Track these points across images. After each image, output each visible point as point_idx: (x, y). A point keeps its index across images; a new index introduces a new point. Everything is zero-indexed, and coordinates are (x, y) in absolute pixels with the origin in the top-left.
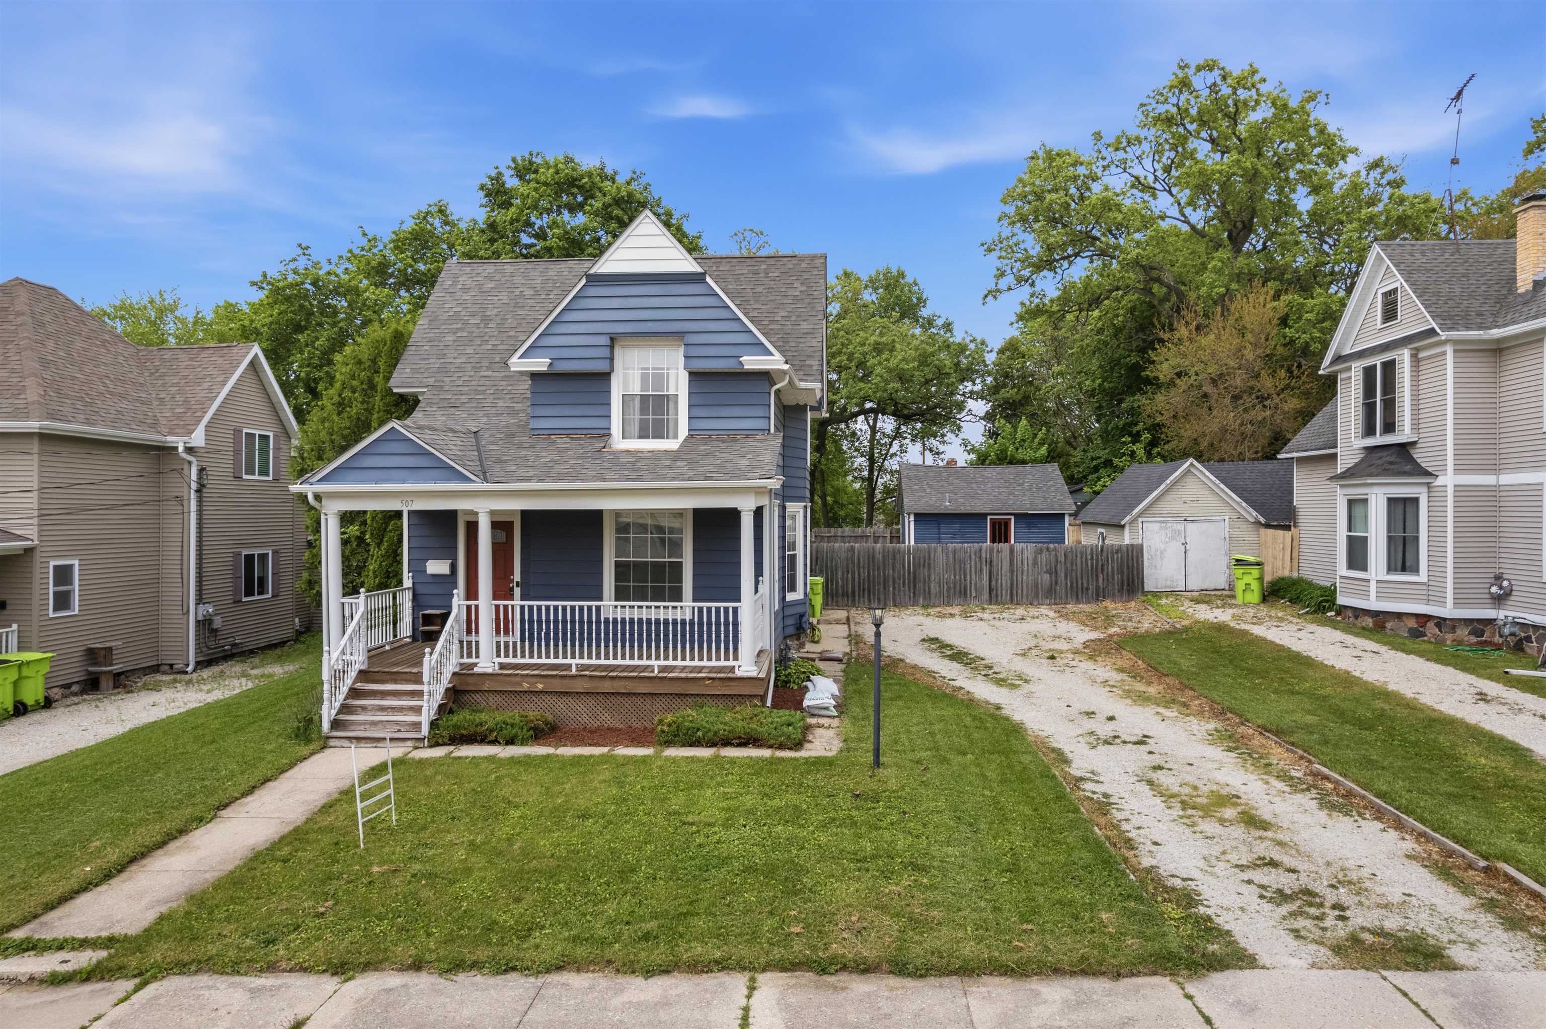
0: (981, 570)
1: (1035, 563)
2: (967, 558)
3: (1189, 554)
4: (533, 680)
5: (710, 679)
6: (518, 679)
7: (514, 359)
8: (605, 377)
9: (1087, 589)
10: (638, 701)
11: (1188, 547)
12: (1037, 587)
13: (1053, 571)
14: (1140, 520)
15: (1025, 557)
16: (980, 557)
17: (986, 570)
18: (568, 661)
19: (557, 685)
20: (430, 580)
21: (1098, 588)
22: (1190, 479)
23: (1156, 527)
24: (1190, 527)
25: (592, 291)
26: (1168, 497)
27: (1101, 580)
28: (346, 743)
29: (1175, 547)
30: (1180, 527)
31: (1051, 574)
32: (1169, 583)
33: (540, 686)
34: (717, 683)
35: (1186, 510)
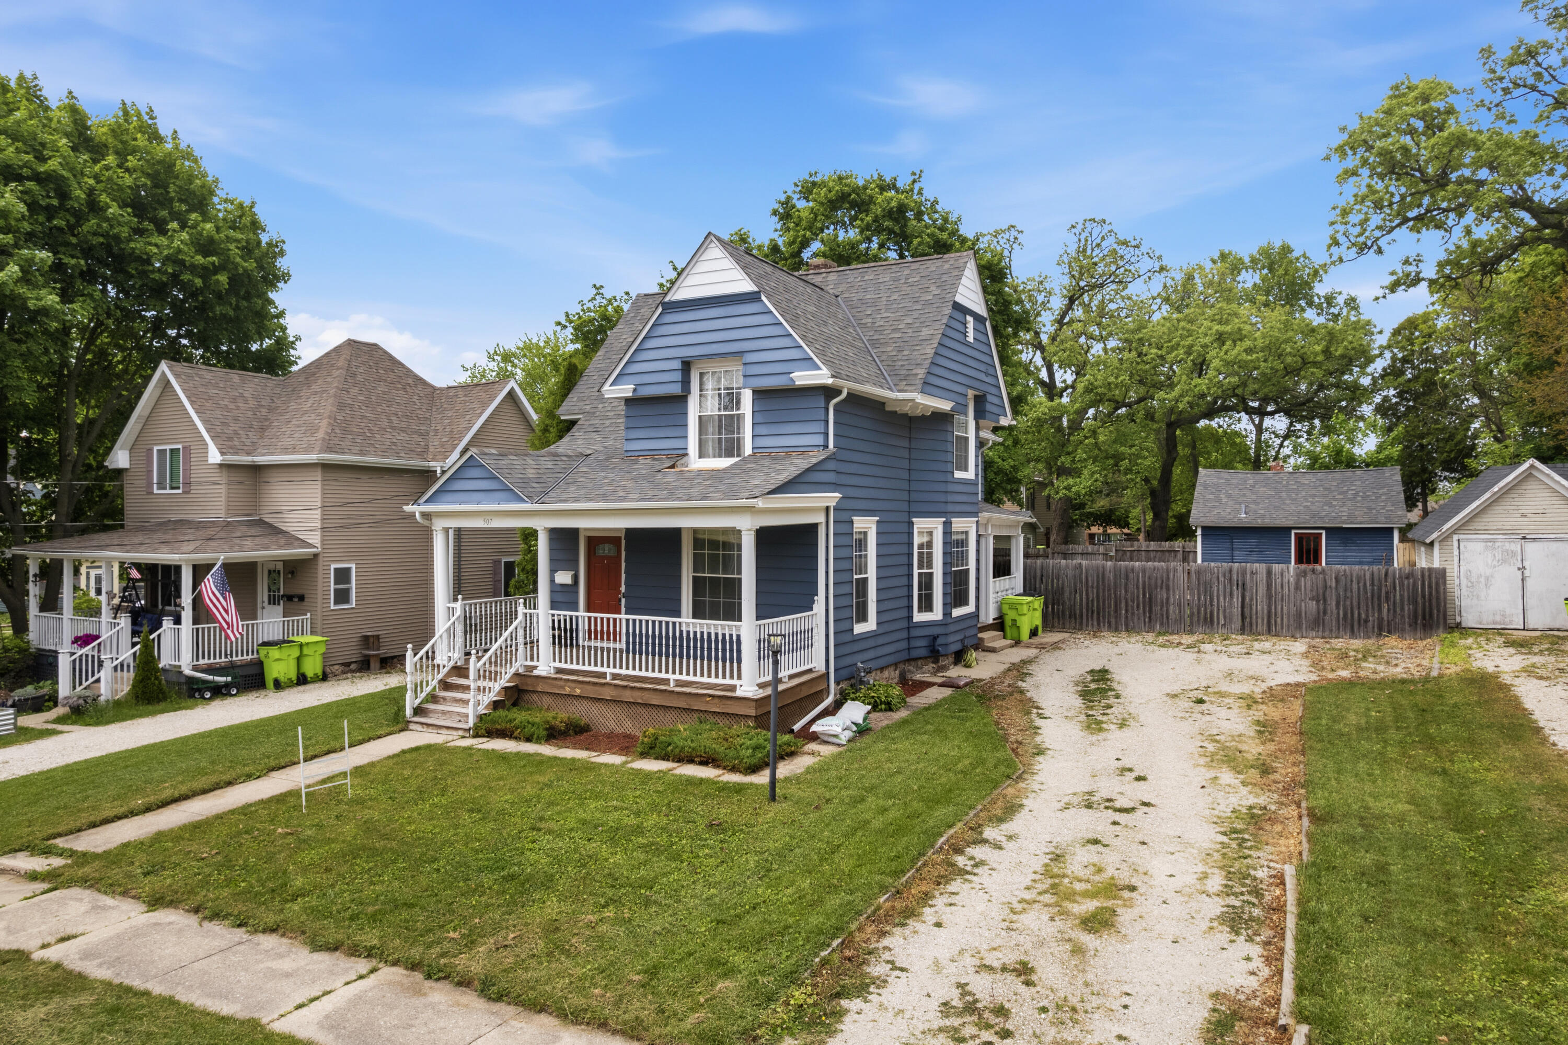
0: (1231, 595)
1: (1297, 588)
2: (1214, 579)
3: (1529, 583)
4: (573, 685)
5: (710, 696)
6: (562, 683)
7: (606, 387)
8: (681, 399)
9: (1366, 621)
10: (654, 712)
11: (1527, 573)
12: (1300, 615)
13: (1320, 598)
14: (1456, 537)
15: (1286, 580)
16: (1230, 579)
17: (1237, 594)
18: (604, 669)
19: (591, 692)
20: (559, 589)
21: (1380, 620)
22: (1531, 486)
23: (1478, 546)
24: (1530, 547)
25: (669, 318)
26: (1499, 509)
27: (1385, 611)
28: (419, 727)
29: (1511, 572)
30: (1516, 547)
31: (1318, 601)
32: (1498, 618)
33: (578, 691)
34: (716, 701)
35: (1525, 527)
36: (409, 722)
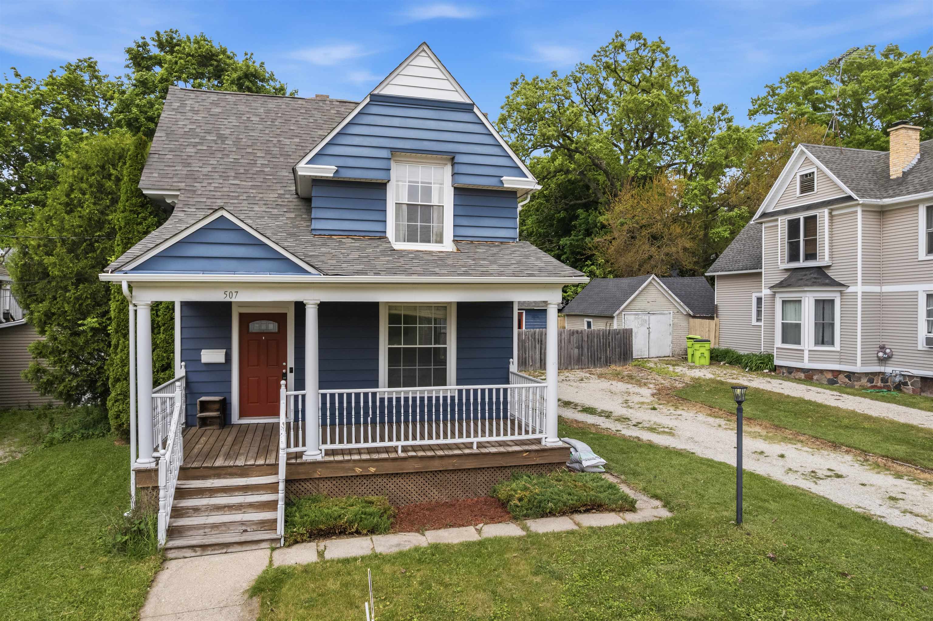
0: (535, 347)
1: (569, 342)
2: (527, 339)
3: (651, 335)
4: (366, 465)
5: (527, 451)
6: (350, 465)
7: (302, 164)
8: (382, 186)
9: (601, 358)
10: (463, 476)
11: (651, 330)
12: (571, 357)
13: (580, 347)
14: (623, 313)
15: (563, 337)
16: (535, 339)
17: (538, 346)
18: (394, 443)
19: (390, 468)
20: (204, 368)
21: (606, 357)
22: (651, 288)
23: (632, 317)
24: (652, 317)
25: (375, 110)
26: (639, 299)
27: (608, 352)
28: (188, 553)
29: (644, 329)
30: (646, 317)
31: (579, 349)
32: (639, 353)
33: (372, 470)
34: (533, 454)
35: (649, 307)
36: (167, 549)
